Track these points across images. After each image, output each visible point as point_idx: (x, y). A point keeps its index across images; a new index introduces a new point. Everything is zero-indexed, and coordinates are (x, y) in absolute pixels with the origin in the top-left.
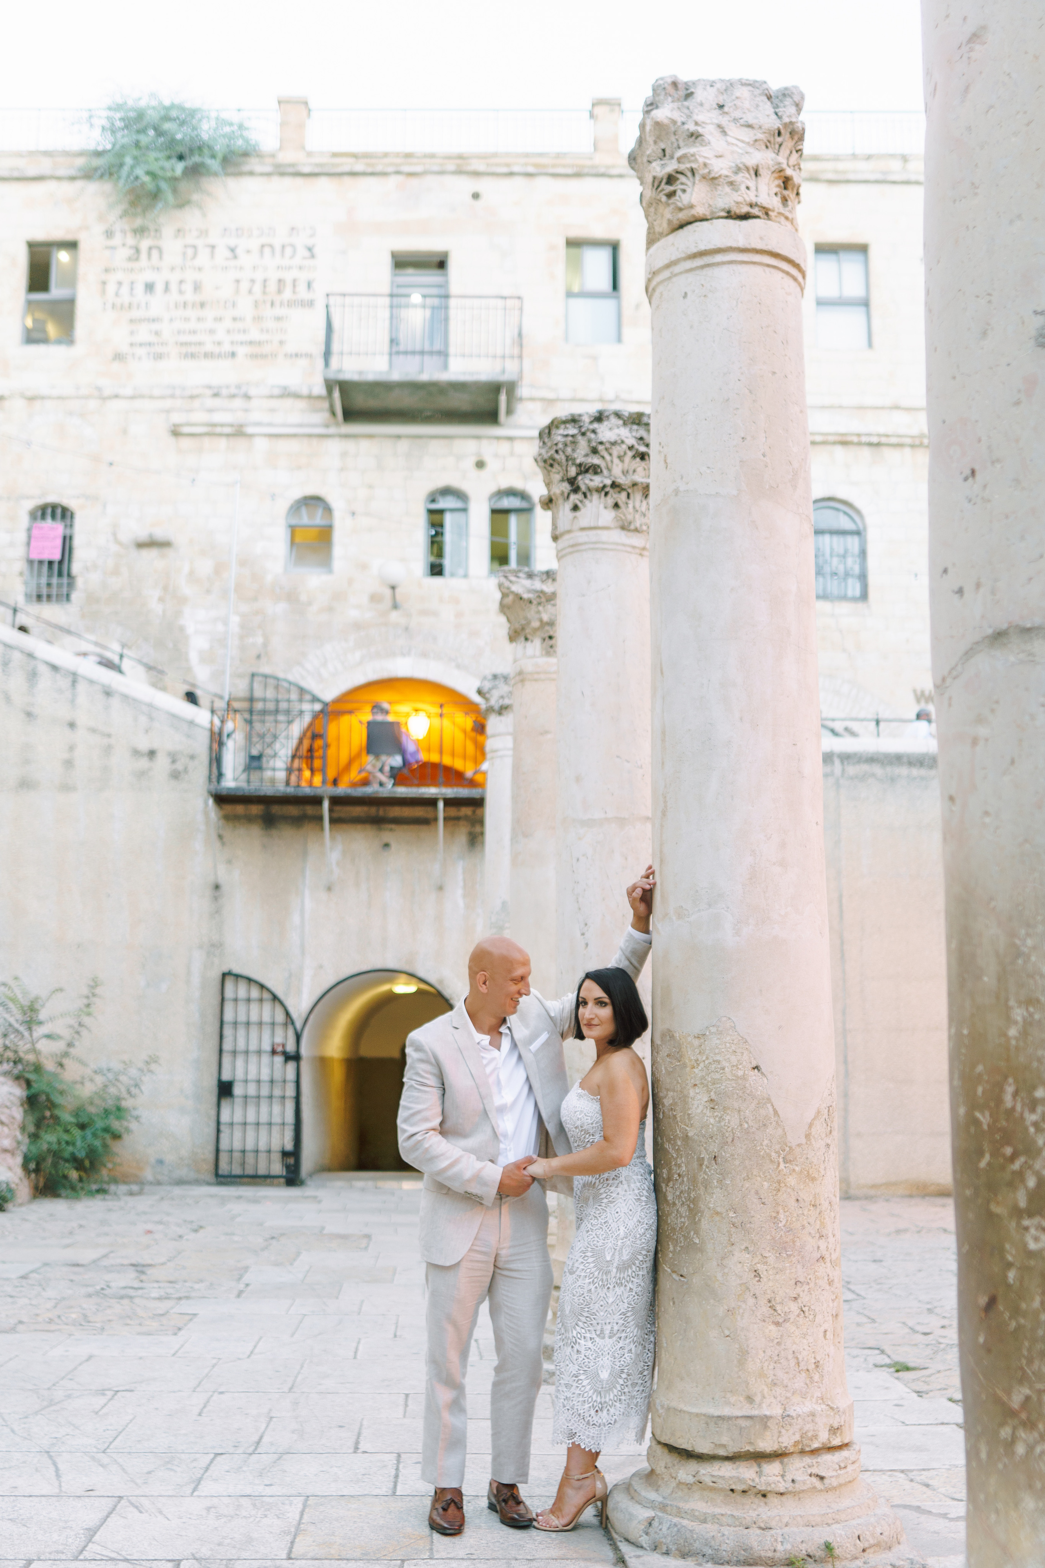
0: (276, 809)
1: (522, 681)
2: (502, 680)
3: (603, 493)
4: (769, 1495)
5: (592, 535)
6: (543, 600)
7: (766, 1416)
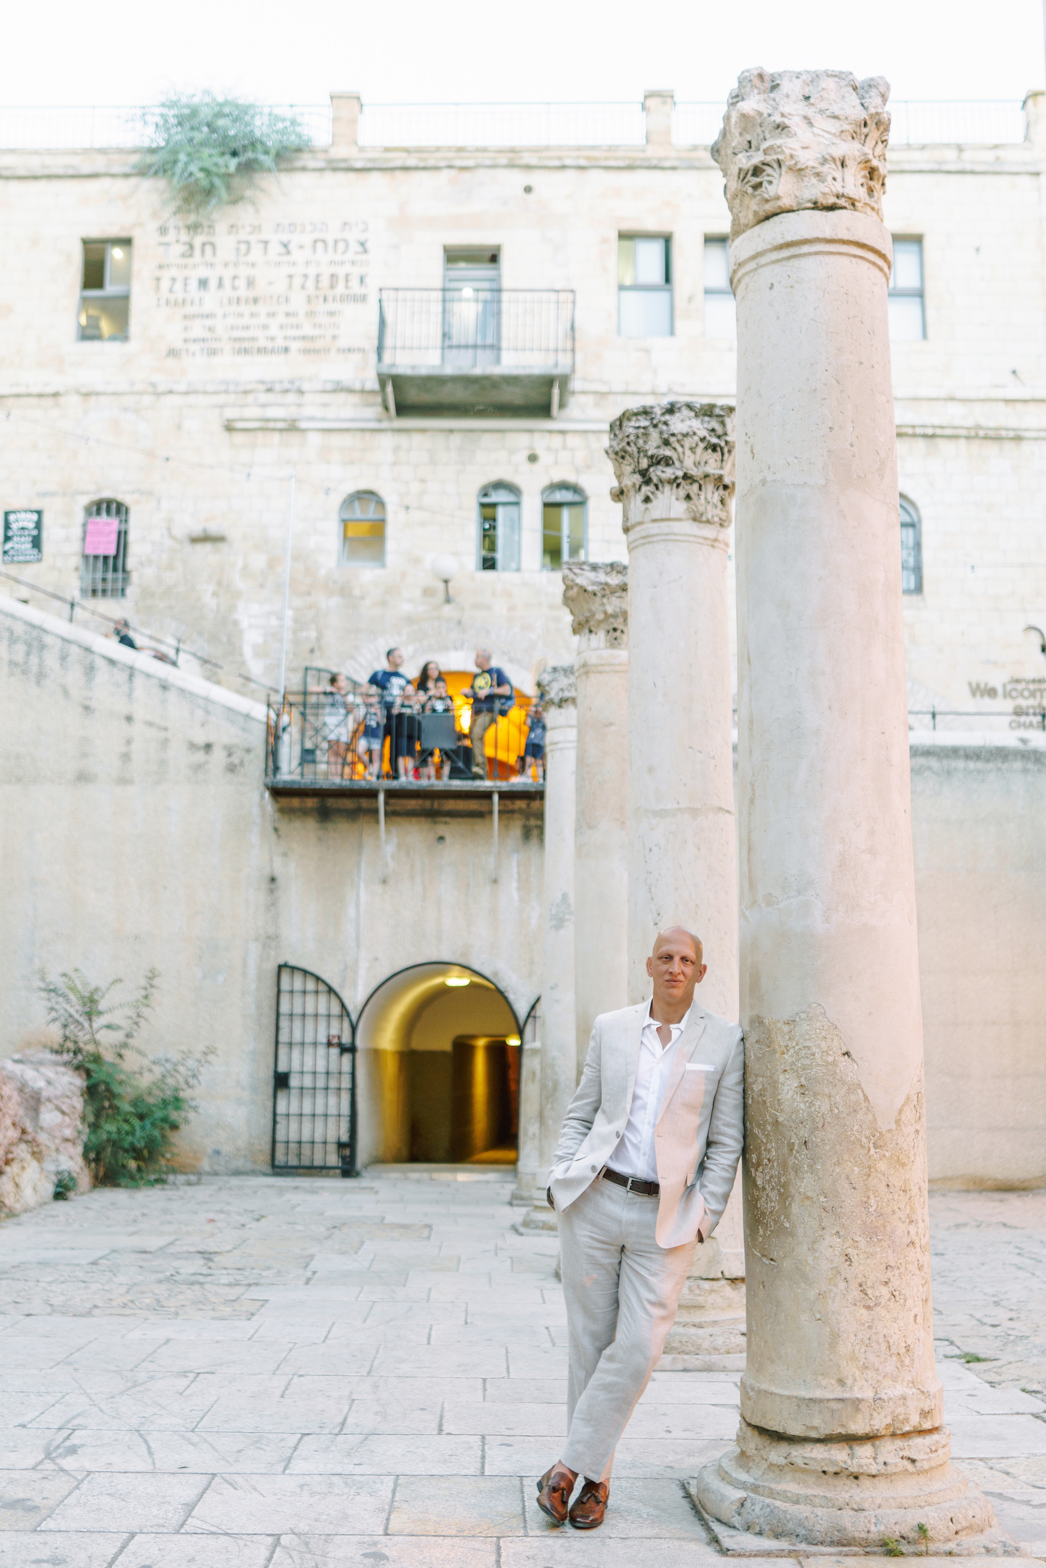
0: (331, 802)
1: (587, 673)
2: (562, 673)
3: (675, 485)
4: (861, 1477)
5: (664, 527)
6: (608, 592)
7: (857, 1399)
